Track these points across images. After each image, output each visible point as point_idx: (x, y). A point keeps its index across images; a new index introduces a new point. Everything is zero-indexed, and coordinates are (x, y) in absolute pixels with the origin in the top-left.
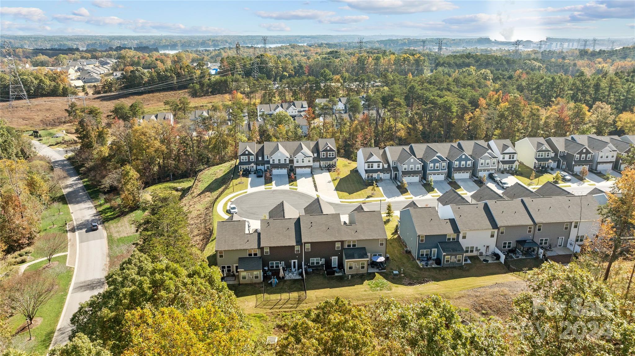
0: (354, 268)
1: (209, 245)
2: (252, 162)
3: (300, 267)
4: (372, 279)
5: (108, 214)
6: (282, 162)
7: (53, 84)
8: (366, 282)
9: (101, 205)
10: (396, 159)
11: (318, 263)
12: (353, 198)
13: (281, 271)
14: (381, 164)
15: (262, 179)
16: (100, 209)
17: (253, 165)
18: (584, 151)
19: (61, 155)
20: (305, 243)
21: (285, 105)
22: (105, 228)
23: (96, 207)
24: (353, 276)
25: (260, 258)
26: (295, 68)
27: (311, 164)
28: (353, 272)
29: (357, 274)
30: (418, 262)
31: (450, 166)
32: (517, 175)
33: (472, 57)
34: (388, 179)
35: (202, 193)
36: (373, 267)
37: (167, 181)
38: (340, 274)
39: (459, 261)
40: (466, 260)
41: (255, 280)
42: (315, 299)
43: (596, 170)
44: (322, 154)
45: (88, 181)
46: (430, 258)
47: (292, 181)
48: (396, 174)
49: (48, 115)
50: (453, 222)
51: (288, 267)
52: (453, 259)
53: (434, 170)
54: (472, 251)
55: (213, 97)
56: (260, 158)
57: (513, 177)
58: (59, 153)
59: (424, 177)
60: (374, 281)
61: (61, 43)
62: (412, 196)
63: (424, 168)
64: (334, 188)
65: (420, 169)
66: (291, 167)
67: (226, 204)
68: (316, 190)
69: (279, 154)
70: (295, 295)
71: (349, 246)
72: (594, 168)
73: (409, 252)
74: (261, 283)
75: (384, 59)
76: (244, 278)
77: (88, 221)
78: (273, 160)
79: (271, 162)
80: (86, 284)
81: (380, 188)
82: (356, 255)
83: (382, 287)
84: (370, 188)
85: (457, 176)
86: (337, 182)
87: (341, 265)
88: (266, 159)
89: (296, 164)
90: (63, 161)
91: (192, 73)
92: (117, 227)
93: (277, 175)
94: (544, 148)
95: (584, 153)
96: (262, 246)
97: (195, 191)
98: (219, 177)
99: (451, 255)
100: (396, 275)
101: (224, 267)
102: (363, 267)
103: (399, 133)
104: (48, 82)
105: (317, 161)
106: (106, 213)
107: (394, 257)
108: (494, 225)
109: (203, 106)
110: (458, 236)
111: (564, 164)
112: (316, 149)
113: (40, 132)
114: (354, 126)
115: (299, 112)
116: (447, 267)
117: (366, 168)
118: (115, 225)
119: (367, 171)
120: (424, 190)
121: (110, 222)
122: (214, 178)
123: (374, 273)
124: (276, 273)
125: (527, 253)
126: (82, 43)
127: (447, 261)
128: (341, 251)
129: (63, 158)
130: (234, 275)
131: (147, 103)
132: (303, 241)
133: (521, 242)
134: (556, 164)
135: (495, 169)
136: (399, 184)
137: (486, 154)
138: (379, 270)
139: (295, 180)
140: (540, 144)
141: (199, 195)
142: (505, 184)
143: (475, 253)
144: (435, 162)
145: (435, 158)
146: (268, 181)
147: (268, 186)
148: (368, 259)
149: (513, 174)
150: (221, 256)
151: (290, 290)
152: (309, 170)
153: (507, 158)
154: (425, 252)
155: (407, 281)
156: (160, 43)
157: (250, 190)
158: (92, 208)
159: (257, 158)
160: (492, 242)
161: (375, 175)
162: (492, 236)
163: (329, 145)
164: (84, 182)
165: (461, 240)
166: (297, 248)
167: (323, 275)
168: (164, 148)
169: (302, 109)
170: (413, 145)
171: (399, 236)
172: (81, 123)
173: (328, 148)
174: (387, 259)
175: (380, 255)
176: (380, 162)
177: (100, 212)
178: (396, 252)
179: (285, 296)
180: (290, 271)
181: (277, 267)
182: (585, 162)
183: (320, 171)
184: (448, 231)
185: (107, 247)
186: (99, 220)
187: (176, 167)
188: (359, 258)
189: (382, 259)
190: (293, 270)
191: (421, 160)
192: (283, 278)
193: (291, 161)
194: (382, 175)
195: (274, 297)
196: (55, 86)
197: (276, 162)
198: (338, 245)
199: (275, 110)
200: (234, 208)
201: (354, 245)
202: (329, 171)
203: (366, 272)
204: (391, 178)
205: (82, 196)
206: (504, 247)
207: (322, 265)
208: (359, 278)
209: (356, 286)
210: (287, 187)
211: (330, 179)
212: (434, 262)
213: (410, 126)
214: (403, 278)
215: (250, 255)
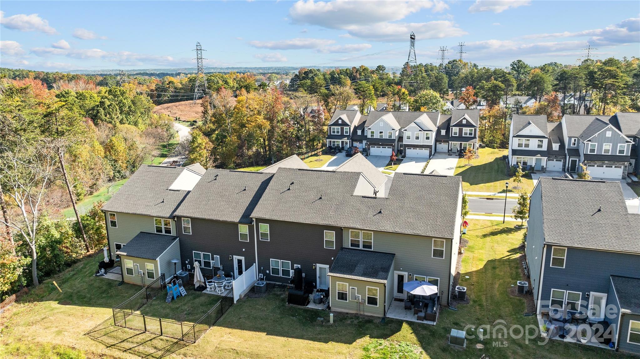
0: (349, 298)
2: (346, 136)
6: (385, 136)
8: (365, 340)
10: (578, 135)
12: (473, 190)
14: (545, 141)
17: (345, 140)
20: (259, 220)
24: (339, 316)
25: (175, 238)
27: (431, 143)
29: (356, 317)
30: (540, 320)
34: (558, 172)
38: (320, 307)
41: (149, 281)
44: (452, 130)
47: (393, 164)
48: (574, 162)
56: (358, 132)
60: (386, 342)
65: (627, 153)
71: (355, 244)
76: (130, 271)
78: (372, 132)
81: (535, 180)
82: (360, 267)
89: (405, 142)
93: (377, 157)
96: (177, 213)
101: (119, 247)
102: (372, 302)
105: (445, 142)
107: (483, 298)
112: (447, 125)
117: (516, 147)
119: (515, 152)
123: (399, 323)
128: (337, 254)
132: (254, 215)
138: (419, 318)
139: (399, 163)
148: (385, 281)
150: (113, 224)
154: (565, 296)
159: (354, 131)
161: (532, 160)
163: (467, 117)
166: (243, 230)
170: (619, 114)
173: (464, 122)
176: (544, 137)
181: (207, 264)
183: (446, 156)
188: (364, 275)
192: (202, 288)
193: (400, 138)
194: (545, 162)
197: (377, 136)
198: (330, 236)
201: (367, 245)
202: (459, 156)
203: (381, 316)
204: (564, 170)
215: (159, 230)
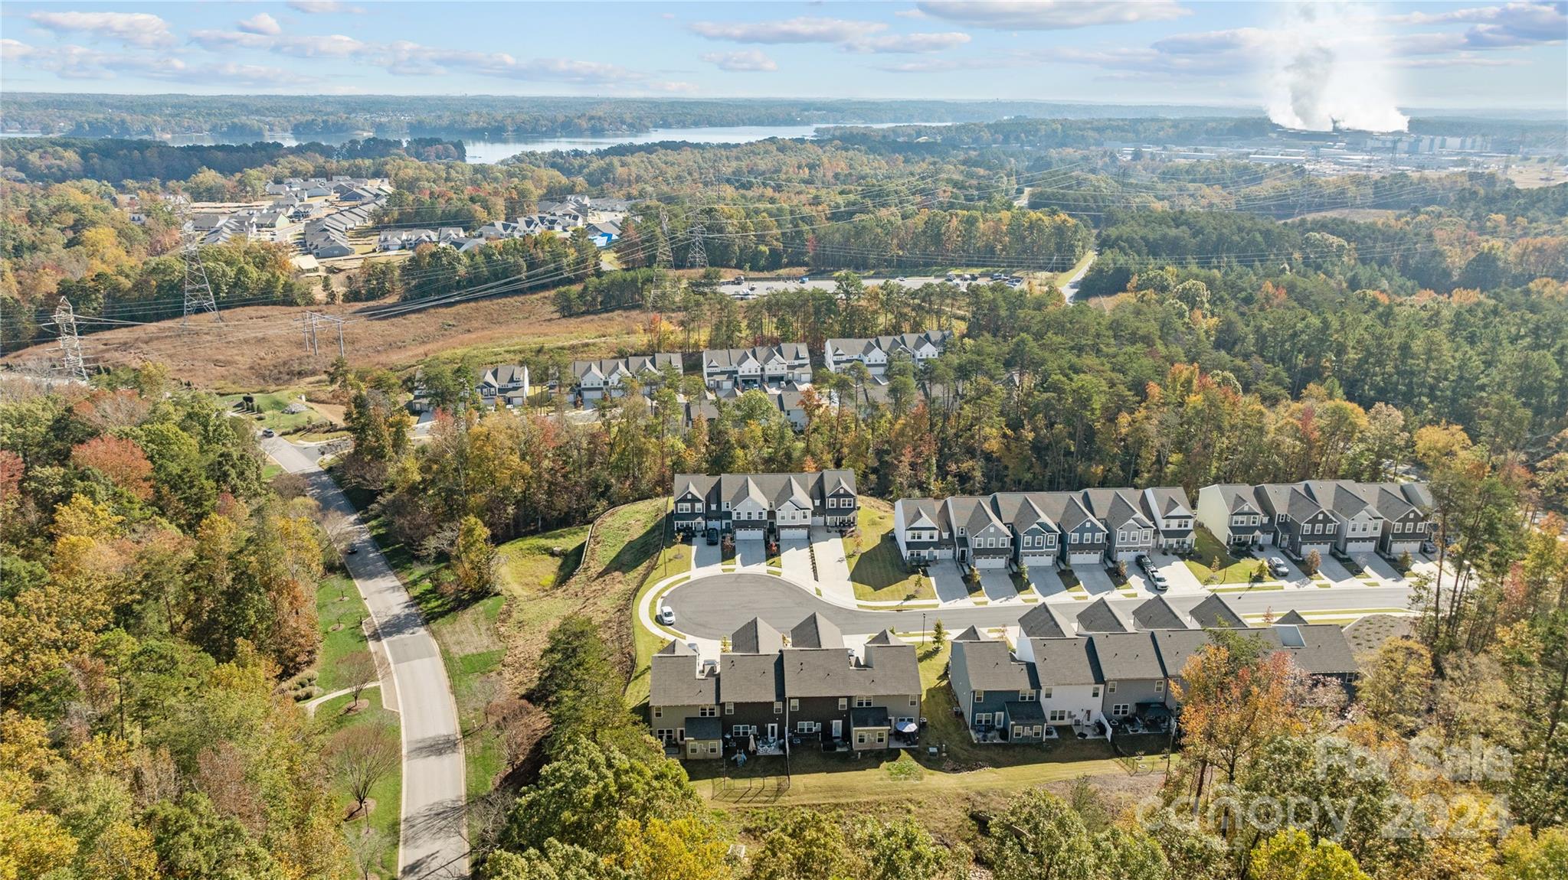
0: (866, 741)
1: (631, 685)
2: (699, 515)
3: (781, 735)
4: (894, 760)
5: (433, 604)
6: (755, 517)
7: (265, 276)
8: (884, 764)
9: (414, 583)
10: (964, 524)
11: (810, 730)
12: (881, 600)
13: (752, 741)
14: (936, 534)
15: (717, 550)
16: (416, 591)
17: (700, 519)
18: (1321, 517)
19: (312, 458)
20: (790, 698)
21: (762, 352)
22: (434, 634)
23: (407, 586)
24: (864, 753)
25: (718, 719)
26: (783, 234)
27: (808, 521)
28: (864, 747)
29: (871, 751)
30: (972, 732)
31: (1062, 539)
32: (1191, 559)
33: (1187, 223)
34: (949, 561)
35: (607, 571)
36: (898, 740)
37: (533, 533)
38: (845, 750)
39: (1037, 734)
40: (1049, 733)
41: (711, 755)
42: (802, 789)
43: (1344, 553)
44: (831, 503)
45: (379, 526)
46: (993, 727)
47: (773, 556)
48: (963, 552)
49: (262, 354)
50: (1031, 668)
51: (762, 735)
52: (1027, 731)
53: (1033, 547)
54: (1062, 718)
55: (609, 319)
56: (714, 507)
57: (1182, 563)
58: (306, 455)
59: (1015, 559)
60: (896, 763)
61: (236, 120)
62: (987, 598)
63: (1015, 542)
64: (848, 575)
65: (1007, 545)
66: (772, 524)
67: (653, 603)
68: (816, 579)
69: (750, 504)
70: (772, 781)
71: (860, 704)
72: (1341, 548)
73: (960, 715)
74: (720, 759)
75: (985, 221)
76: (694, 751)
77: (398, 617)
78: (739, 513)
79: (734, 517)
80: (427, 744)
81: (932, 579)
82: (870, 720)
83: (908, 773)
84: (914, 578)
85: (1075, 559)
86: (854, 561)
87: (847, 735)
88: (724, 508)
89: (779, 522)
90: (318, 474)
91: (559, 255)
92: (454, 632)
93: (745, 541)
94: (1246, 509)
95: (1320, 522)
96: (722, 700)
97: (592, 564)
98: (636, 537)
99: (1024, 725)
100: (933, 754)
101: (661, 732)
102: (881, 740)
103: (986, 445)
104: (254, 272)
105: (820, 515)
106: (428, 602)
107: (934, 723)
108: (1099, 678)
109: (587, 345)
110: (1038, 693)
111: (1285, 540)
112: (818, 491)
113: (258, 400)
114: (897, 427)
115: (792, 367)
116: (1016, 745)
117: (909, 540)
118: (449, 628)
119: (909, 545)
120: (1012, 586)
121: (440, 621)
122: (627, 539)
123: (898, 750)
124: (743, 743)
125: (1153, 725)
126: (282, 120)
127: (1018, 734)
128: (848, 712)
129: (316, 469)
130: (677, 745)
131: (466, 327)
132: (787, 695)
133: (1143, 707)
134: (1270, 537)
135: (1148, 548)
136: (967, 571)
137: (1131, 521)
138: (907, 745)
139: (778, 554)
140: (1240, 500)
141: (601, 575)
142: (1159, 580)
143: (1067, 722)
144: (1033, 533)
145: (1035, 526)
146: (728, 555)
147: (728, 566)
148: (889, 728)
149: (1182, 557)
150: (659, 715)
151: (765, 773)
152: (804, 533)
153: (1174, 525)
154: (984, 716)
155: (951, 764)
156: (465, 123)
157: (697, 573)
158: (399, 588)
159: (708, 506)
160: (1096, 706)
161: (925, 553)
162: (1096, 695)
163: (844, 485)
164: (372, 528)
165: (1043, 699)
166: (778, 705)
167: (818, 749)
168: (527, 468)
169: (797, 362)
170: (998, 495)
171: (949, 683)
172: (360, 403)
173: (841, 491)
174: (922, 726)
175: (911, 721)
176: (935, 528)
177: (416, 598)
178: (941, 712)
179: (757, 783)
180: (766, 742)
181: (745, 733)
182: (1322, 538)
183: (824, 534)
184: (1023, 685)
185: (445, 674)
186: (419, 615)
187: (550, 506)
188: (875, 725)
189: (911, 728)
190: (771, 739)
191: (1011, 527)
192: (755, 752)
193: (772, 514)
194: (937, 553)
195: (741, 784)
196: (268, 281)
197: (744, 517)
198: (843, 702)
199: (739, 364)
200: (669, 614)
201: (868, 704)
202: (842, 534)
203: (886, 747)
204: (953, 558)
205: (374, 562)
206: (1117, 712)
207: (817, 733)
208: (875, 758)
209: (868, 771)
210: (761, 568)
211: (843, 555)
212: (997, 734)
213: (1009, 432)
214: (944, 759)
215: (704, 714)
